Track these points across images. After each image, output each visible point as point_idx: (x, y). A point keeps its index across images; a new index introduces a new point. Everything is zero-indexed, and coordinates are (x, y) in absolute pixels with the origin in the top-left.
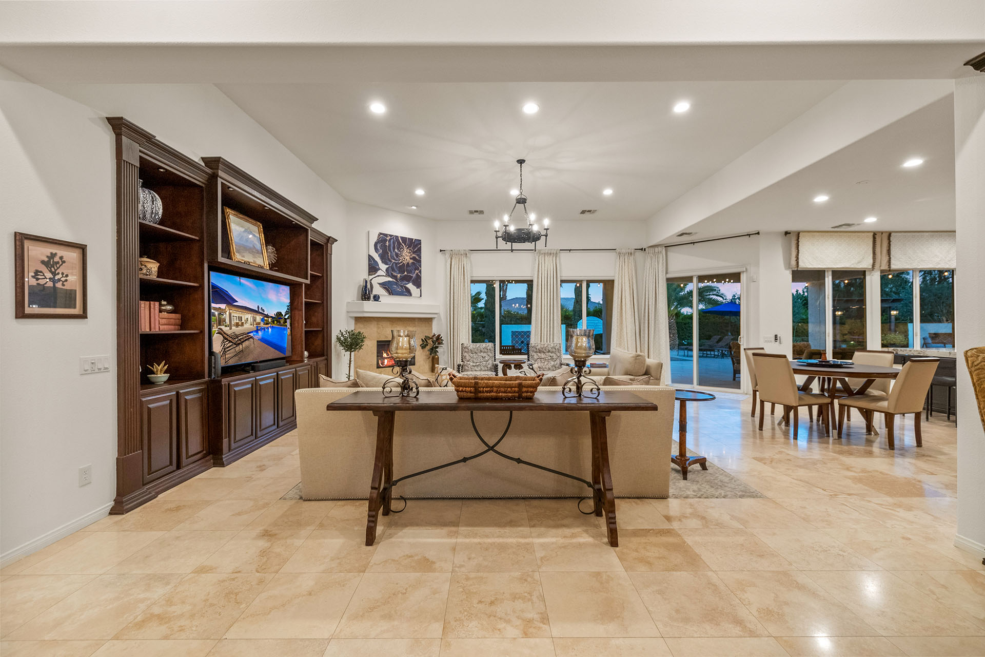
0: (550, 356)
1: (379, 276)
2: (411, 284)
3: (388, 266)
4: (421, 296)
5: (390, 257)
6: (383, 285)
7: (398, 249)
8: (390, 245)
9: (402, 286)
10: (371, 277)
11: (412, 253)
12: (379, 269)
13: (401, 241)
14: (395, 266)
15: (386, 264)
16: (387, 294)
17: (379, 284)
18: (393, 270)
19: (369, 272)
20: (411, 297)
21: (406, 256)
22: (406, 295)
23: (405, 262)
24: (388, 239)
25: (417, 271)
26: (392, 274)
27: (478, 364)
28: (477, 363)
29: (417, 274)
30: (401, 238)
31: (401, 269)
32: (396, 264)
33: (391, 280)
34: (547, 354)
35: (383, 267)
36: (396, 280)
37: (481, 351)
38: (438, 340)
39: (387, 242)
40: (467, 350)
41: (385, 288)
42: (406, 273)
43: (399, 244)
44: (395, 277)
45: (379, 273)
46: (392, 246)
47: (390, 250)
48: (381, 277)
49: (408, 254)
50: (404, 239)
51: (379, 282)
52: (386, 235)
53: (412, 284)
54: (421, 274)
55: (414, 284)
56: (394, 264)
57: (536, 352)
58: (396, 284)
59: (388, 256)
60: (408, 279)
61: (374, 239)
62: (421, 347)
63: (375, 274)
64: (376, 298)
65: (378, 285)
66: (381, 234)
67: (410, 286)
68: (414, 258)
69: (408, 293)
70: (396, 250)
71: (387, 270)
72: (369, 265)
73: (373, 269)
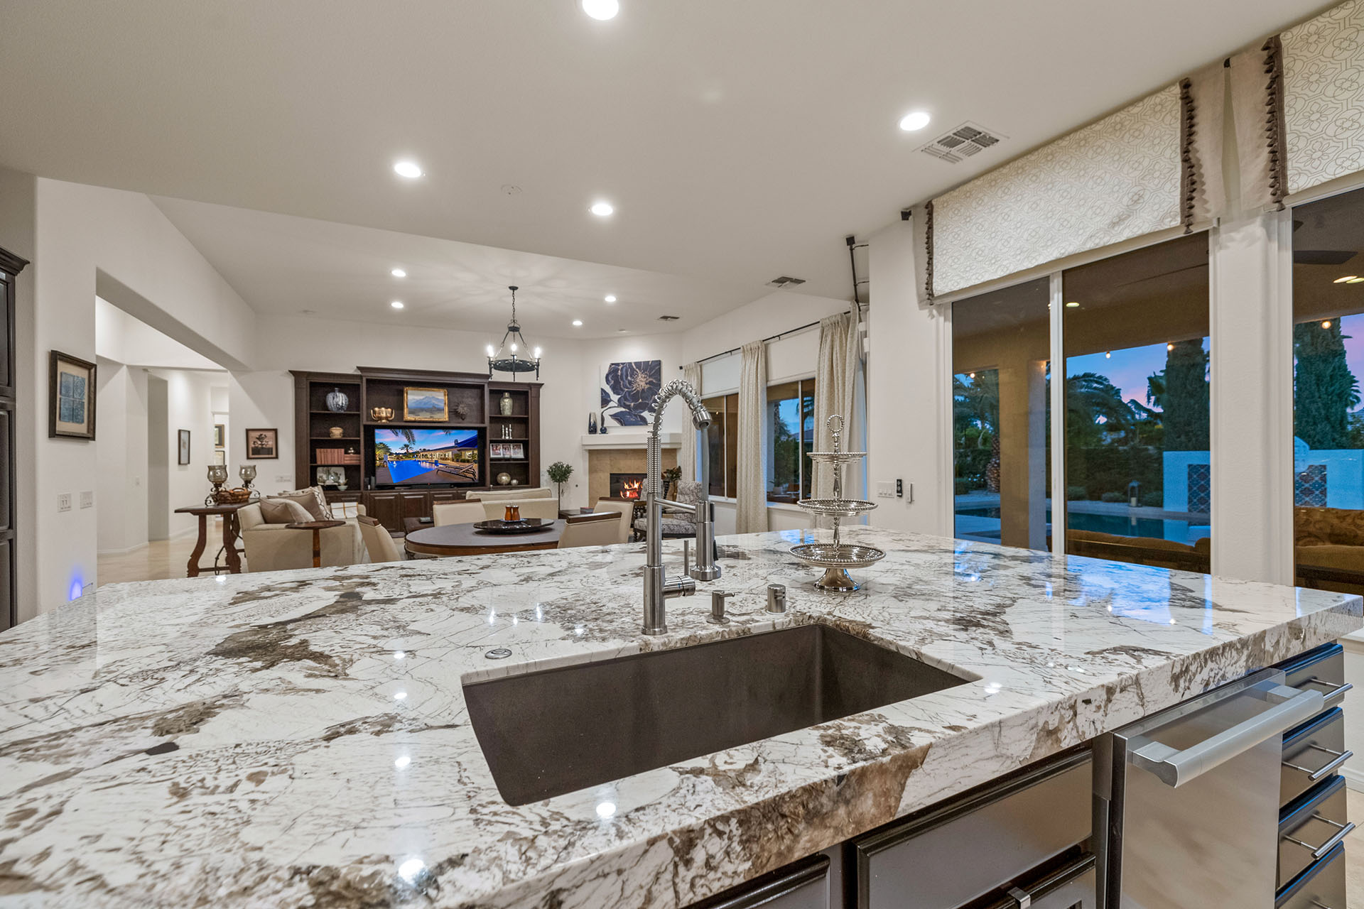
1: (610, 408)
2: (646, 412)
3: (620, 396)
6: (615, 416)
7: (631, 376)
8: (622, 374)
9: (635, 415)
10: (603, 410)
11: (649, 378)
12: (611, 400)
13: (635, 367)
14: (628, 395)
15: (618, 394)
16: (617, 425)
17: (610, 416)
18: (626, 399)
19: (601, 405)
20: (646, 426)
21: (641, 382)
22: (641, 425)
23: (640, 389)
24: (620, 368)
25: (655, 397)
26: (623, 403)
30: (635, 363)
31: (635, 397)
32: (629, 392)
33: (623, 410)
35: (615, 398)
36: (630, 409)
39: (620, 371)
41: (617, 419)
42: (640, 401)
43: (633, 370)
44: (625, 406)
45: (611, 404)
46: (624, 374)
47: (622, 379)
48: (614, 408)
49: (643, 379)
50: (638, 364)
51: (611, 414)
52: (618, 364)
55: (650, 411)
56: (627, 393)
58: (629, 413)
59: (621, 385)
60: (643, 407)
61: (606, 370)
63: (607, 406)
64: (604, 431)
66: (613, 364)
67: (646, 414)
68: (651, 383)
69: (643, 422)
70: (629, 378)
71: (619, 400)
72: (602, 397)
73: (605, 401)
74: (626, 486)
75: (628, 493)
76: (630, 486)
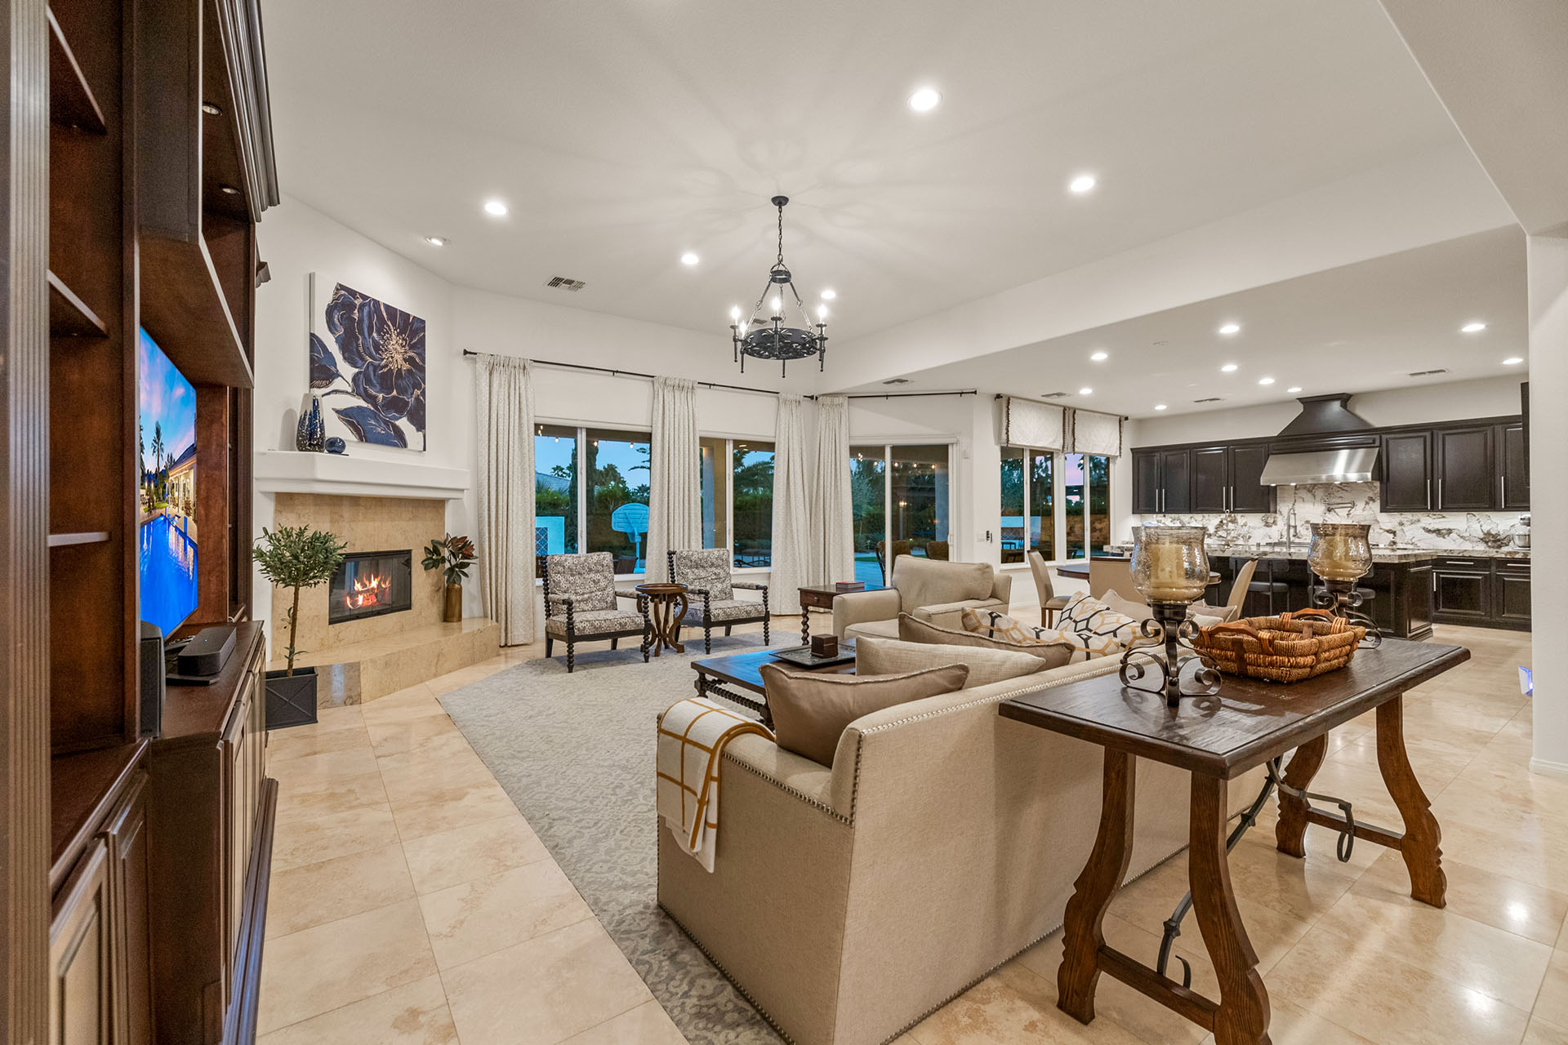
0: (715, 574)
1: (336, 391)
2: (404, 419)
3: (357, 370)
4: (425, 450)
5: (361, 349)
6: (346, 415)
7: (379, 333)
8: (361, 320)
9: (386, 423)
10: (318, 392)
11: (407, 348)
12: (338, 375)
13: (385, 316)
14: (372, 373)
15: (354, 365)
16: (356, 440)
17: (337, 412)
18: (369, 381)
19: (312, 380)
20: (405, 449)
21: (396, 352)
22: (395, 445)
23: (394, 367)
24: (358, 302)
25: (417, 392)
26: (365, 389)
27: (586, 596)
28: (583, 594)
29: (417, 399)
30: (387, 307)
31: (387, 380)
32: (376, 368)
33: (364, 404)
34: (709, 570)
35: (347, 371)
36: (375, 406)
37: (591, 570)
38: (462, 548)
39: (356, 311)
40: (561, 569)
41: (350, 424)
42: (395, 393)
43: (382, 320)
44: (370, 398)
45: (338, 384)
46: (366, 322)
47: (361, 332)
48: (342, 394)
49: (398, 348)
50: (392, 311)
51: (338, 408)
52: (353, 293)
53: (408, 420)
54: (424, 398)
55: (411, 420)
56: (371, 368)
57: (690, 567)
58: (375, 416)
59: (358, 345)
60: (398, 406)
61: (325, 297)
62: (423, 567)
63: (327, 386)
64: (336, 447)
65: (335, 415)
66: (342, 287)
67: (403, 423)
68: (410, 360)
69: (399, 440)
70: (375, 335)
71: (355, 379)
72: (312, 360)
73: (321, 372)
74: (358, 587)
75: (360, 599)
76: (364, 585)
